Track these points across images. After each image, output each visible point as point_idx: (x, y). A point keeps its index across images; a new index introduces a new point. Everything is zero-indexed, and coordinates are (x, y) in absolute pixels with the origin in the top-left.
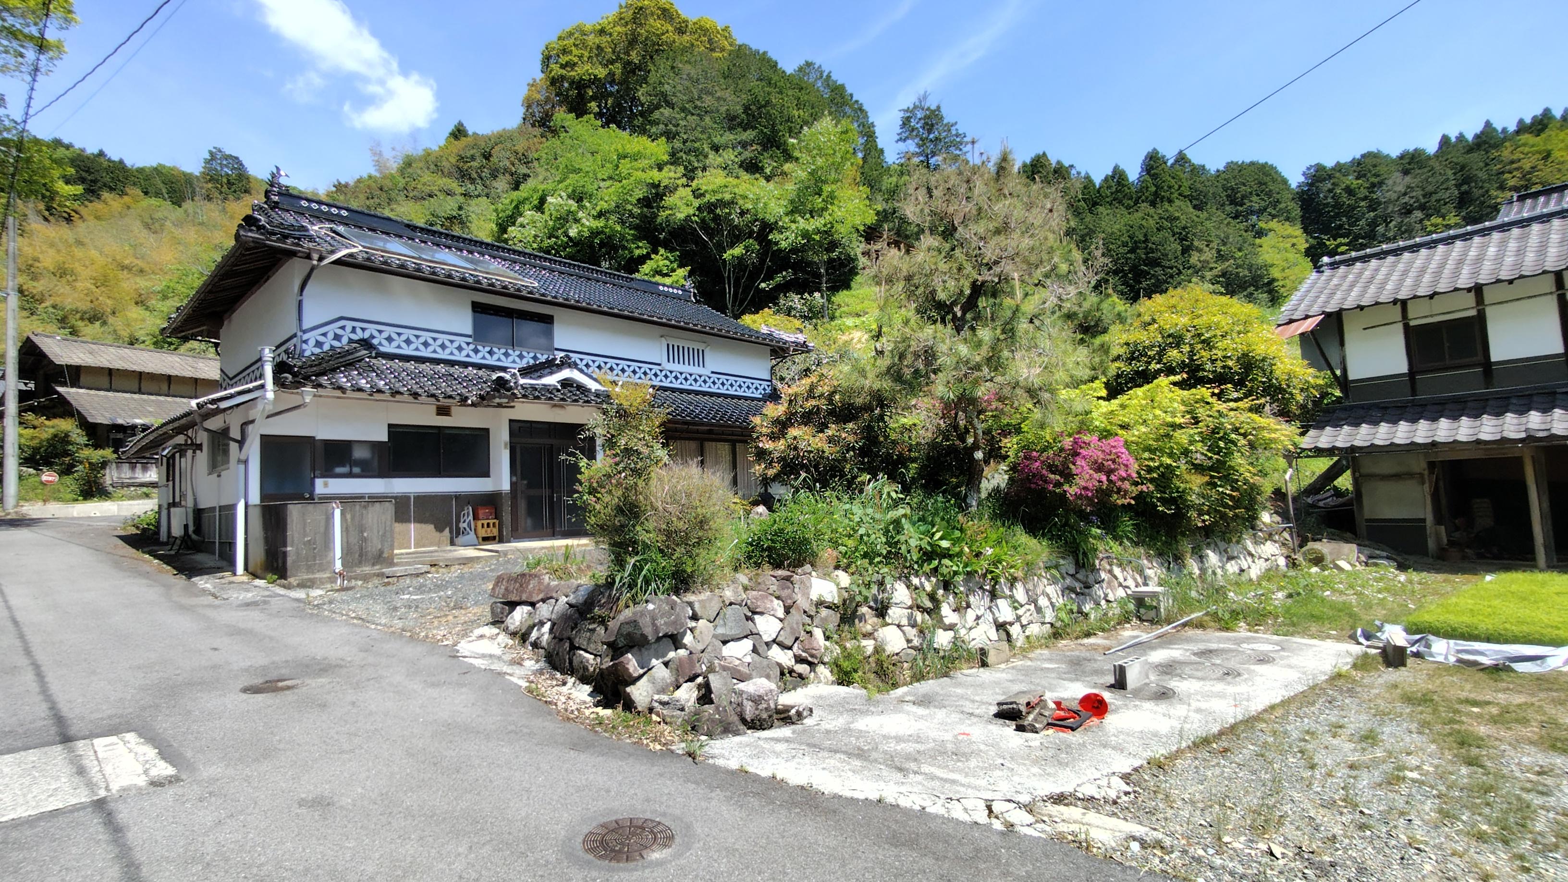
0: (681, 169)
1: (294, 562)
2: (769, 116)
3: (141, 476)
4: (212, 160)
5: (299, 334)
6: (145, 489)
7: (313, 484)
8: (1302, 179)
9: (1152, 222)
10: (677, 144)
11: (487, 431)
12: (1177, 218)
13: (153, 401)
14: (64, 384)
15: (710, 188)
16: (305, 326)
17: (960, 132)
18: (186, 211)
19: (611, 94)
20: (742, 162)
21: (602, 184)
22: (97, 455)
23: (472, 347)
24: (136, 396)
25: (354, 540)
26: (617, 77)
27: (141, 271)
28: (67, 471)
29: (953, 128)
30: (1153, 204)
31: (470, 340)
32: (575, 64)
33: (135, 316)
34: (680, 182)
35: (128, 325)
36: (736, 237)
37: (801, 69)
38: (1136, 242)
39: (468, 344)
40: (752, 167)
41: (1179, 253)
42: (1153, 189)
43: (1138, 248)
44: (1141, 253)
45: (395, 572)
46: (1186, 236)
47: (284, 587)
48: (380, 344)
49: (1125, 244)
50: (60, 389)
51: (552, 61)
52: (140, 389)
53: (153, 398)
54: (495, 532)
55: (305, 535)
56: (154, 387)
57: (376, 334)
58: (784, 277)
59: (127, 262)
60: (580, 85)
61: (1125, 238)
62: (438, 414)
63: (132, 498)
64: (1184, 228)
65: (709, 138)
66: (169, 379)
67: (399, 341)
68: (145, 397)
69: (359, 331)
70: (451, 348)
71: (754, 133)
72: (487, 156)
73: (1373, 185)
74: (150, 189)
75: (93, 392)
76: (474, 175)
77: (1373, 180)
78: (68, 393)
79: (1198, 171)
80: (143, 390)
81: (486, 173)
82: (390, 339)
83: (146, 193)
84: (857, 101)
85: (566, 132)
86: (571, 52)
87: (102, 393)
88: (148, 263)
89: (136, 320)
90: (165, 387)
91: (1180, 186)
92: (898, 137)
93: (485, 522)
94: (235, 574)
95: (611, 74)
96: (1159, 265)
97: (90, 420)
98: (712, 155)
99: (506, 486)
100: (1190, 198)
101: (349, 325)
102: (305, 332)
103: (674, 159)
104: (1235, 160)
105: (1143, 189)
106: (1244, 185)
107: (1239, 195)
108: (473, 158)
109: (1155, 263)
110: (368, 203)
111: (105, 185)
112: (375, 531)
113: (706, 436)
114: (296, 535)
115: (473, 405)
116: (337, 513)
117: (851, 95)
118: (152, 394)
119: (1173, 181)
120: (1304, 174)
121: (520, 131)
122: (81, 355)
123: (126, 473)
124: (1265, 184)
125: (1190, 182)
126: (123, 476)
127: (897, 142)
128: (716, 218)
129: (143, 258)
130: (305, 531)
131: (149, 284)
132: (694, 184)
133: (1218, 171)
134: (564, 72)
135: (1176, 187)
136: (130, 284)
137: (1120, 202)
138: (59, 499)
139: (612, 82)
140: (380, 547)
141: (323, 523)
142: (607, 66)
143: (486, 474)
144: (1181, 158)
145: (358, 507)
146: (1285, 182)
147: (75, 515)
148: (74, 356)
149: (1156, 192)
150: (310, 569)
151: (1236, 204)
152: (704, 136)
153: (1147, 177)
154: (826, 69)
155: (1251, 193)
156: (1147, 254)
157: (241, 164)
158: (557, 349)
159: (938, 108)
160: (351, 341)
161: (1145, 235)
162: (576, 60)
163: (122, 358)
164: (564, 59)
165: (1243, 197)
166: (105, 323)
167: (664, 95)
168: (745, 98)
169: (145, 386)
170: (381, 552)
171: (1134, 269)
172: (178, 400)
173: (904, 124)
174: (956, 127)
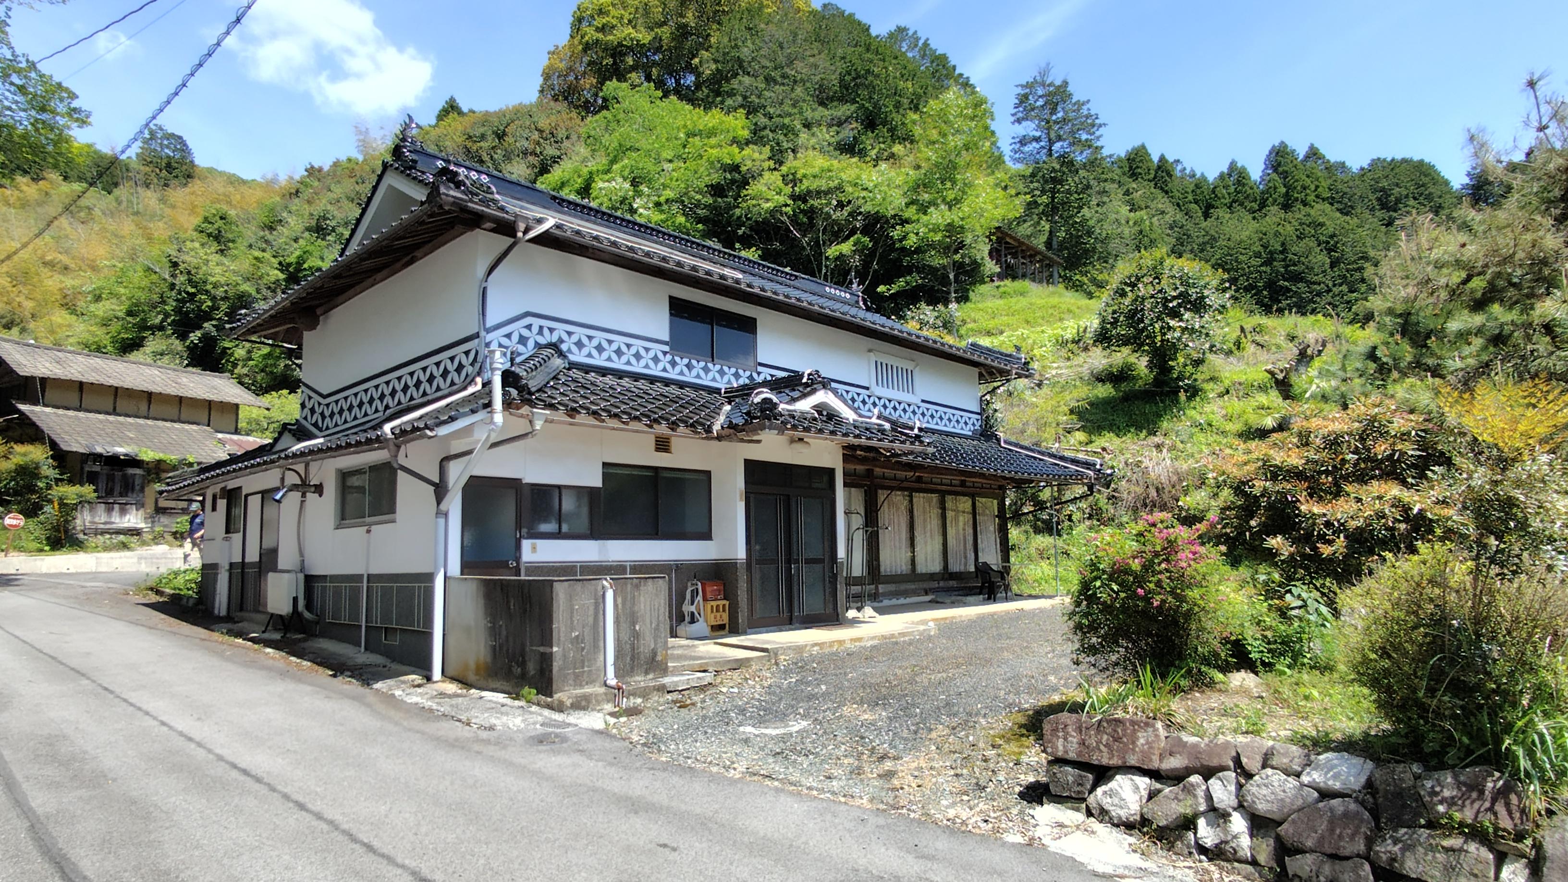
0: (767, 150)
1: (561, 669)
2: (871, 87)
3: (118, 520)
4: (151, 139)
5: (483, 334)
6: (122, 537)
7: (518, 547)
8: (1466, 180)
9: (1289, 228)
10: (762, 120)
11: (709, 473)
12: (1322, 225)
13: (131, 424)
14: (25, 401)
15: (809, 171)
16: (489, 323)
17: (1092, 112)
18: (117, 199)
19: (655, 64)
20: (838, 143)
21: (667, 166)
22: (71, 492)
23: (669, 357)
24: (111, 418)
25: (625, 637)
26: (665, 42)
27: (66, 268)
28: (31, 511)
29: (1085, 107)
30: (1286, 207)
31: (666, 348)
32: (613, 27)
33: (59, 320)
34: (766, 165)
35: (52, 332)
36: (838, 234)
37: (891, 35)
38: (1271, 253)
39: (665, 353)
40: (849, 148)
41: (1327, 266)
42: (1284, 190)
43: (1275, 260)
44: (1279, 266)
45: (676, 683)
46: (1335, 246)
47: (550, 707)
48: (569, 351)
49: (1258, 255)
50: (22, 407)
51: (585, 24)
52: (115, 409)
53: (130, 420)
54: (725, 618)
55: (573, 629)
56: (131, 407)
57: (565, 337)
58: (907, 283)
59: (48, 258)
60: (618, 51)
61: (1257, 248)
62: (658, 449)
63: (106, 549)
64: (1332, 236)
65: (801, 113)
66: (149, 396)
67: (589, 347)
68: (121, 419)
69: (546, 332)
70: (647, 358)
71: (853, 108)
72: (501, 136)
74: (70, 173)
75: (60, 412)
76: (486, 158)
78: (32, 411)
79: (1335, 169)
80: (118, 410)
81: (499, 155)
82: (579, 344)
83: (66, 178)
84: (961, 75)
85: (618, 102)
86: (607, 13)
87: (71, 413)
88: (73, 258)
89: (60, 326)
90: (143, 407)
91: (1317, 187)
92: (1012, 119)
93: (714, 603)
94: (429, 679)
95: (658, 39)
96: (1301, 280)
97: (64, 447)
98: (804, 136)
99: (741, 553)
100: (1331, 201)
101: (536, 322)
102: (488, 331)
103: (757, 137)
104: (1382, 157)
105: (1270, 190)
106: (1397, 185)
107: (1392, 198)
108: (483, 137)
109: (1297, 278)
110: (357, 188)
111: (18, 168)
112: (648, 621)
113: (916, 485)
114: (563, 629)
115: (719, 438)
116: (610, 595)
117: (954, 67)
118: (129, 416)
119: (1308, 181)
120: (1468, 174)
121: (539, 104)
122: (48, 365)
123: (100, 517)
124: (1423, 185)
125: (1329, 182)
126: (97, 520)
127: (1013, 123)
128: (811, 213)
129: (67, 252)
130: (572, 622)
131: (77, 282)
132: (784, 169)
133: (1362, 169)
134: (600, 36)
135: (1313, 187)
136: (53, 282)
137: (1241, 204)
138: (20, 549)
139: (658, 50)
140: (652, 646)
141: (591, 611)
142: (652, 30)
143: (706, 535)
144: (1313, 154)
145: (629, 586)
146: (1446, 183)
147: (44, 571)
148: (40, 366)
149: (1287, 192)
150: (579, 681)
151: (1389, 209)
152: (796, 111)
153: (1275, 176)
154: (923, 36)
155: (1407, 196)
156: (1286, 267)
157: (185, 145)
158: (761, 364)
159: (1066, 83)
160: (537, 345)
161: (1283, 244)
162: (614, 21)
163: (95, 370)
164: (599, 22)
165: (1398, 201)
166: (23, 330)
167: (740, 61)
168: (840, 66)
169: (121, 404)
170: (654, 653)
171: (1271, 285)
172: (160, 423)
173: (1021, 102)
174: (1088, 106)
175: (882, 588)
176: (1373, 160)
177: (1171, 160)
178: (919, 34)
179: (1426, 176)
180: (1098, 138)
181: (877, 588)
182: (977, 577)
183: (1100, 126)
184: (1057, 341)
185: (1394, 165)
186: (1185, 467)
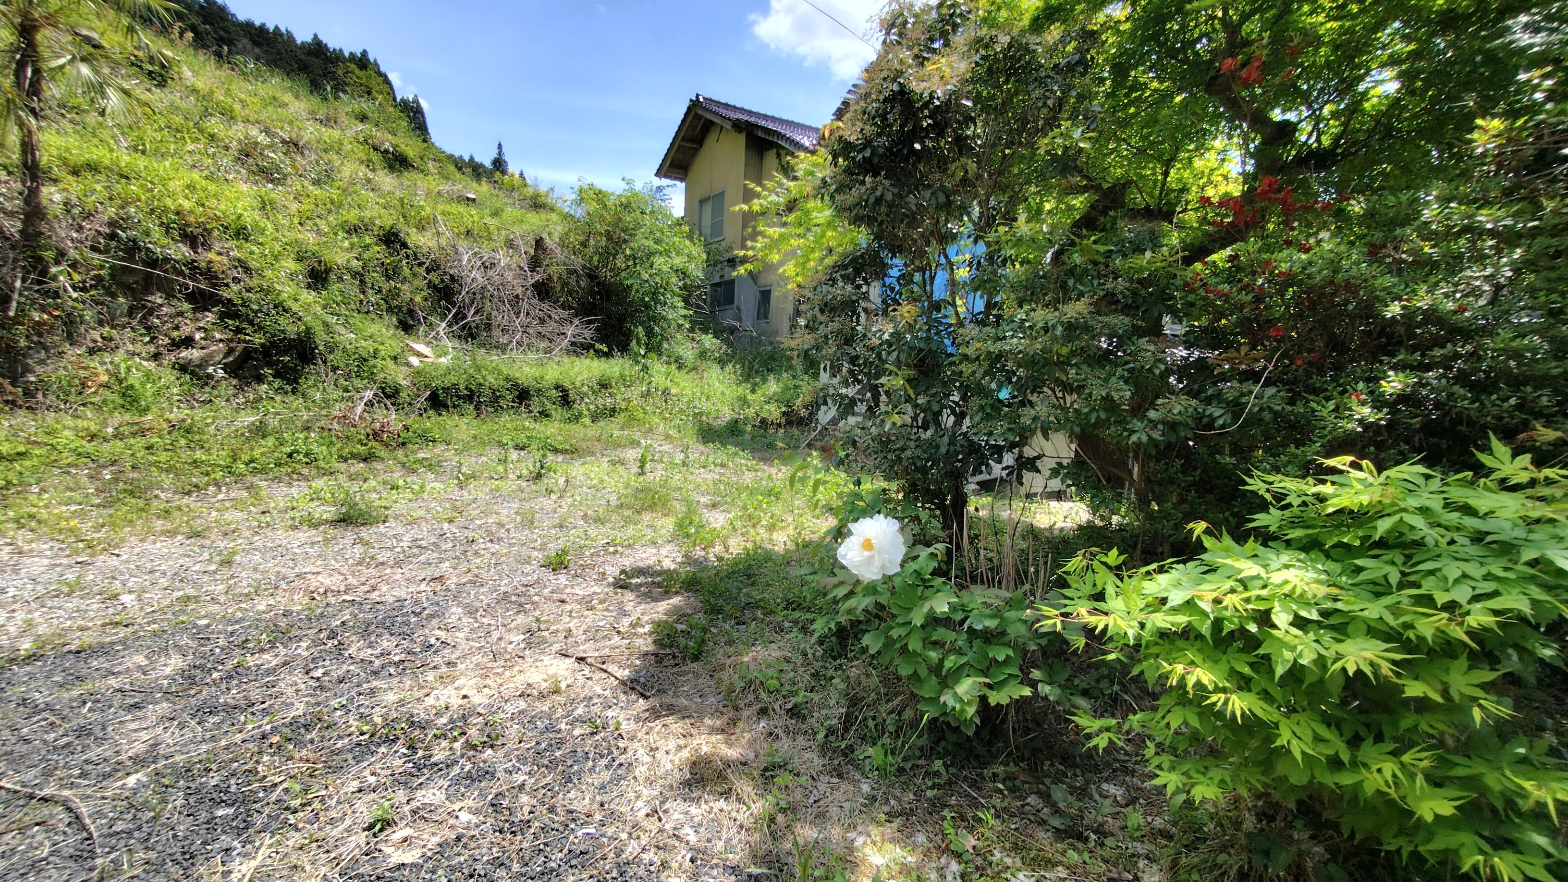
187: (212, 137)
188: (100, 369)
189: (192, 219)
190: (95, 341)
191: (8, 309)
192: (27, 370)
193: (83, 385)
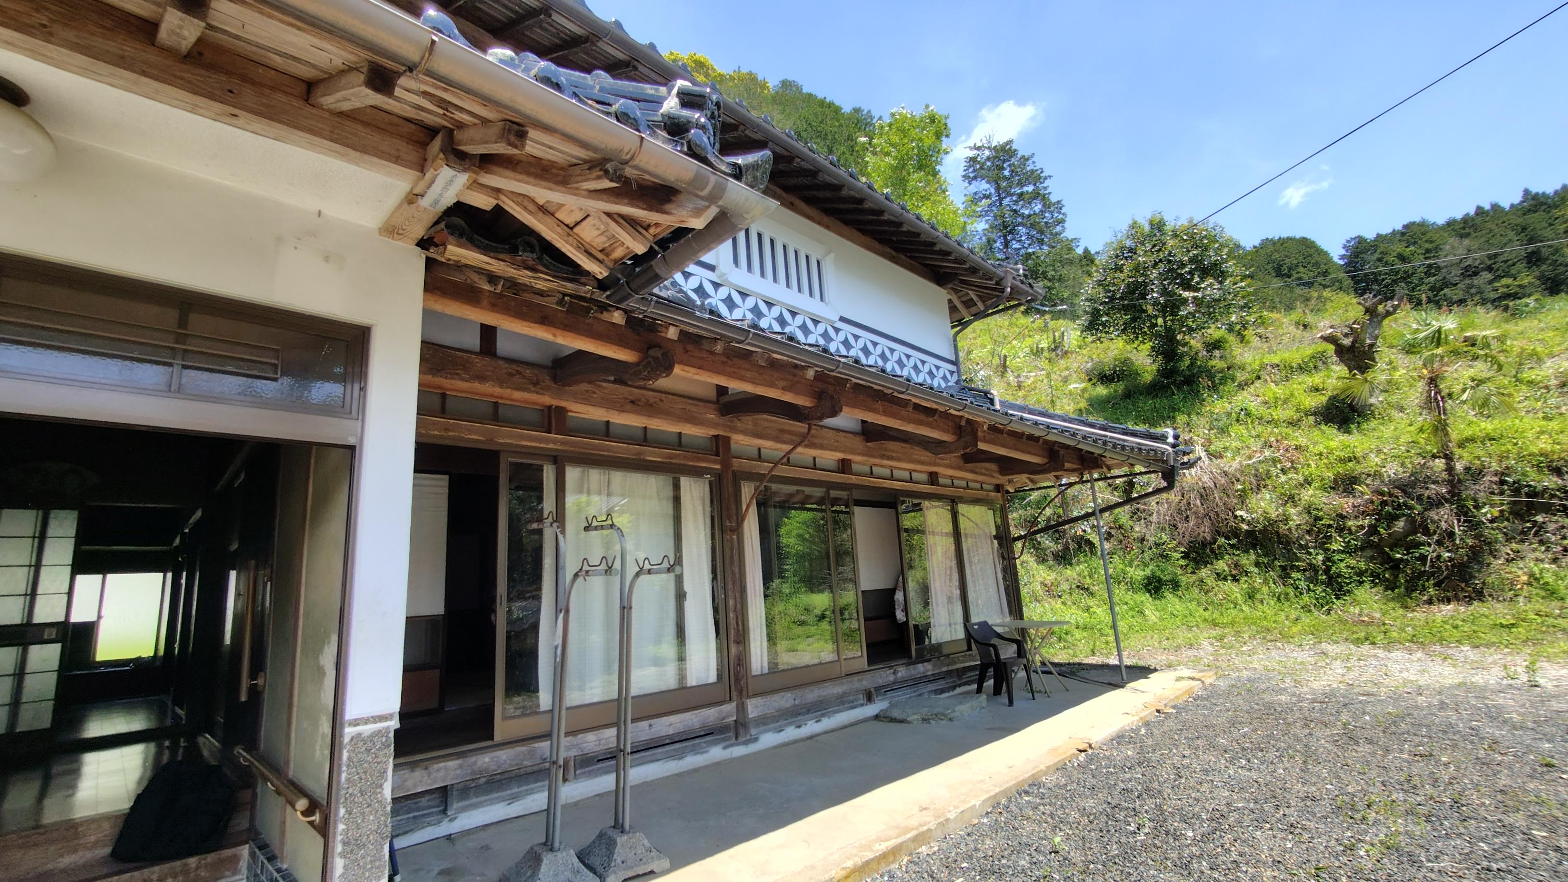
8: (1344, 252)
29: (1030, 162)
73: (1428, 251)
77: (1427, 246)
104: (1270, 237)
106: (1288, 257)
107: (1285, 267)
120: (1344, 247)
124: (1310, 255)
127: (964, 182)
133: (1255, 247)
146: (1327, 255)
155: (1297, 265)
165: (1290, 269)
174: (1033, 159)
175: (754, 707)
176: (1263, 240)
177: (1093, 252)
178: (873, 113)
179: (1310, 248)
180: (1045, 188)
181: (741, 709)
182: (970, 649)
183: (1046, 178)
184: (1032, 351)
185: (1283, 243)
186: (1235, 465)
187: (1530, 383)
188: (1520, 573)
189: (1555, 457)
190: (1508, 554)
191: (1455, 540)
192: (1473, 577)
193: (1512, 584)
